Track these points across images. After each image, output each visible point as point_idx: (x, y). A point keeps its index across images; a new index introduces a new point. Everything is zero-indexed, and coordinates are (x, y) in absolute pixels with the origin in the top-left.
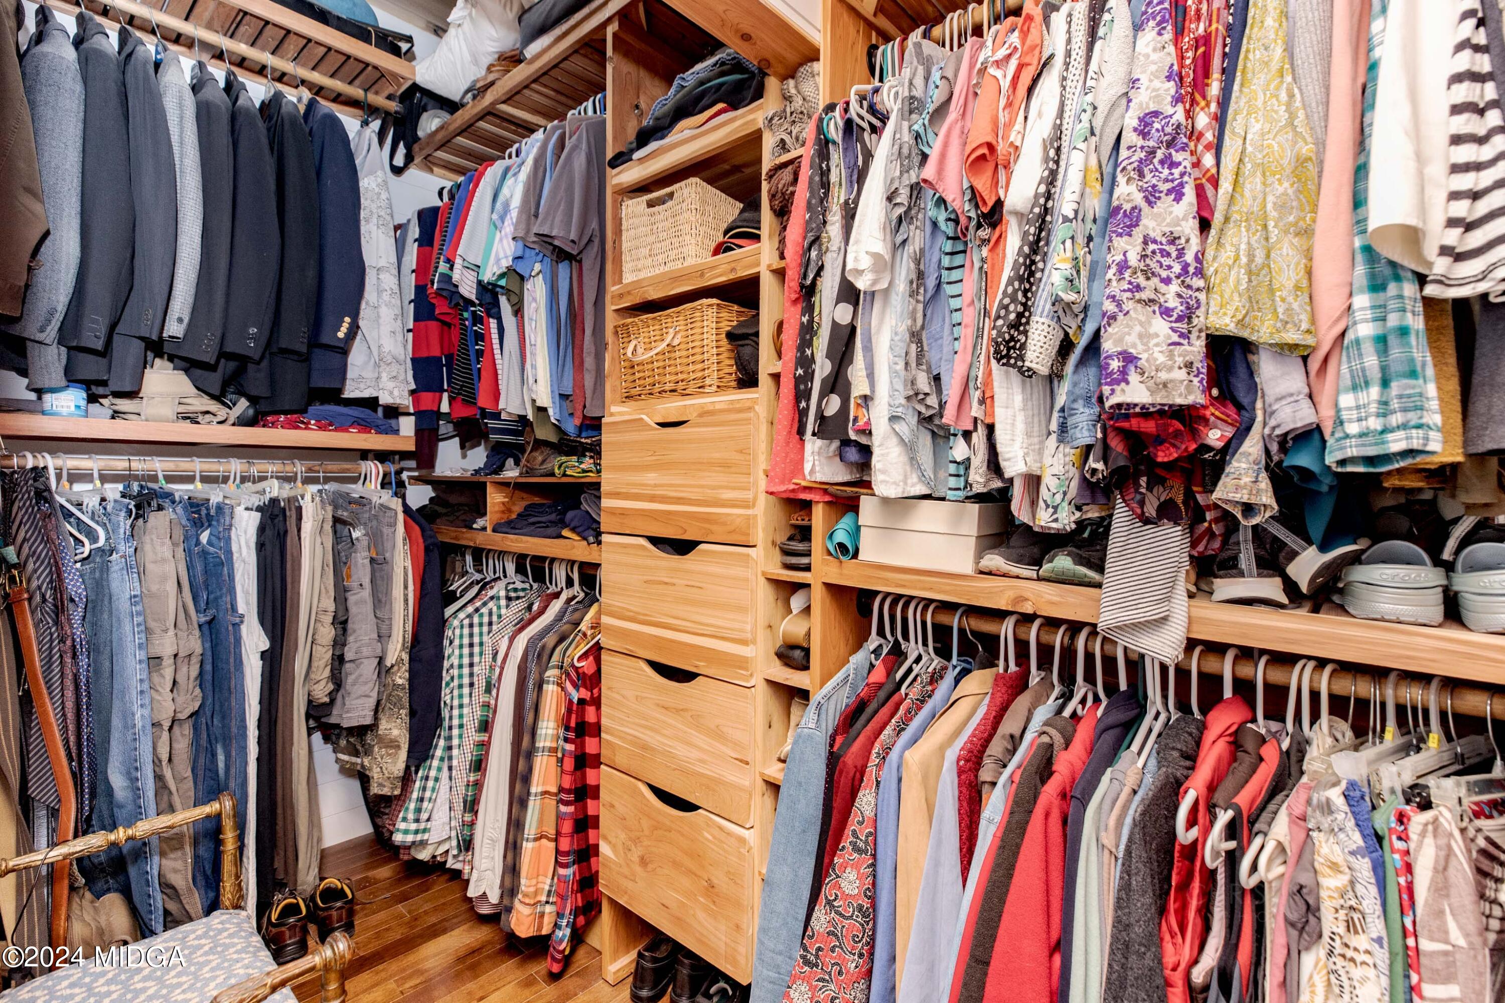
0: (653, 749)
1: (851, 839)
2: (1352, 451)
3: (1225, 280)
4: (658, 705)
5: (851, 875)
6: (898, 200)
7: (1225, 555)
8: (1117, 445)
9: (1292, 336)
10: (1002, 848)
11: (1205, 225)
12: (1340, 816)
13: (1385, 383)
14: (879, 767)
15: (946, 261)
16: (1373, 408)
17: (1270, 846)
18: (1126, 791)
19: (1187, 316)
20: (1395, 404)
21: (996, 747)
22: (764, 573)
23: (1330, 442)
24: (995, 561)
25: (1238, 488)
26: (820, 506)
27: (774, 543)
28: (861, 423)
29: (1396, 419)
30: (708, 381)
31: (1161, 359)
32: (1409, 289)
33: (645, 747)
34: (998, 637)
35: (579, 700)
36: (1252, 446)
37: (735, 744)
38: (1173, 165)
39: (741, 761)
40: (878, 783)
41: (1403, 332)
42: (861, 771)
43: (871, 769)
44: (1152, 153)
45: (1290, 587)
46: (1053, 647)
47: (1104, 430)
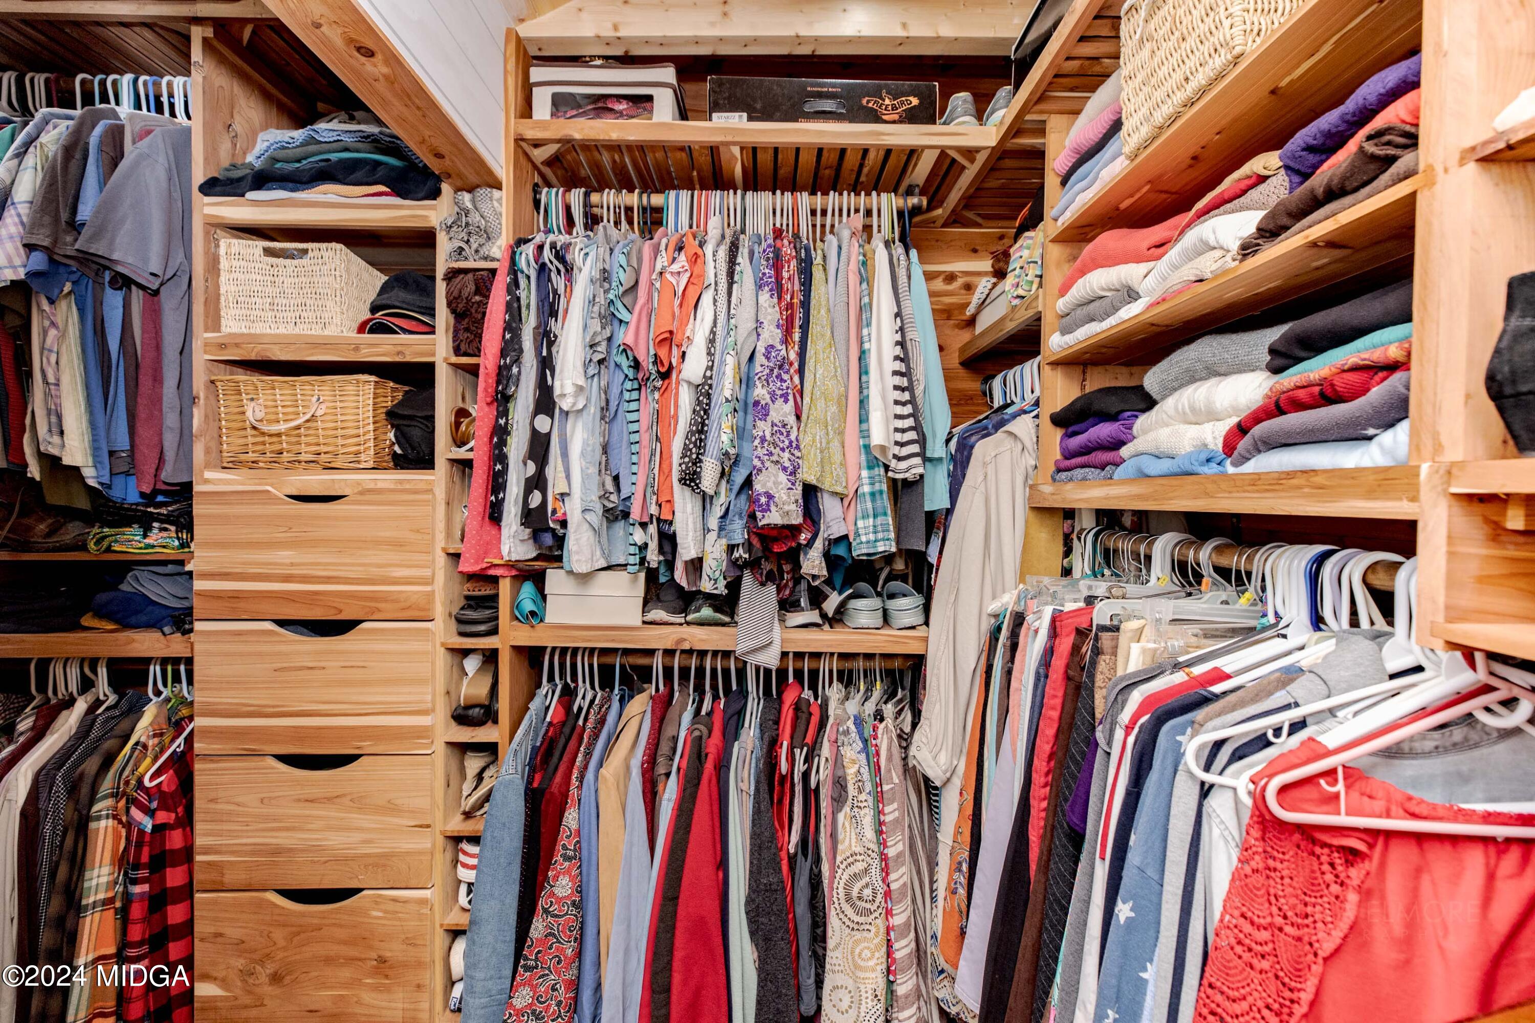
0: (290, 850)
1: (562, 852)
2: (865, 551)
3: (809, 453)
4: (299, 800)
5: (564, 881)
6: (599, 349)
7: (793, 598)
8: (755, 542)
9: (839, 489)
10: (678, 816)
11: (798, 417)
12: (853, 735)
13: (875, 516)
14: (580, 787)
15: (627, 396)
16: (871, 529)
17: (823, 760)
18: (749, 753)
19: (793, 473)
20: (879, 528)
21: (664, 748)
22: (443, 644)
23: (854, 544)
24: (658, 614)
25: (813, 567)
26: (508, 580)
27: (450, 615)
28: (559, 514)
29: (880, 535)
30: (363, 457)
31: (785, 498)
32: (882, 470)
33: (277, 851)
34: (652, 667)
35: (154, 826)
36: (819, 544)
37: (413, 812)
38: (783, 381)
39: (421, 826)
40: (579, 800)
41: (881, 492)
42: (565, 795)
43: (573, 790)
44: (772, 370)
45: (824, 616)
46: (690, 668)
47: (749, 534)
